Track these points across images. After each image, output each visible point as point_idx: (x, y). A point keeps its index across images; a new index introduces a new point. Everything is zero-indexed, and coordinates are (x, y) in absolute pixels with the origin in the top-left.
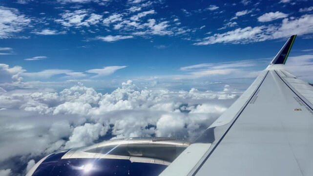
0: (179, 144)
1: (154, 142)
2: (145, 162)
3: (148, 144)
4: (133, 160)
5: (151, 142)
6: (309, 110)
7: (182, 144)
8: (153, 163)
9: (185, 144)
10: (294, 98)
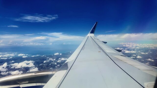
0: (50, 73)
1: (35, 74)
2: (30, 86)
9: (53, 73)
10: (98, 47)
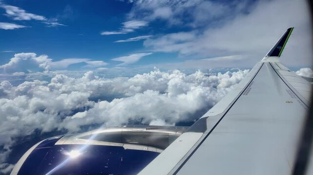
0: (172, 133)
1: (147, 131)
2: (138, 149)
3: (142, 132)
4: (126, 147)
5: (145, 130)
6: (300, 102)
7: (175, 133)
8: (146, 150)
9: (177, 133)
10: (287, 90)
